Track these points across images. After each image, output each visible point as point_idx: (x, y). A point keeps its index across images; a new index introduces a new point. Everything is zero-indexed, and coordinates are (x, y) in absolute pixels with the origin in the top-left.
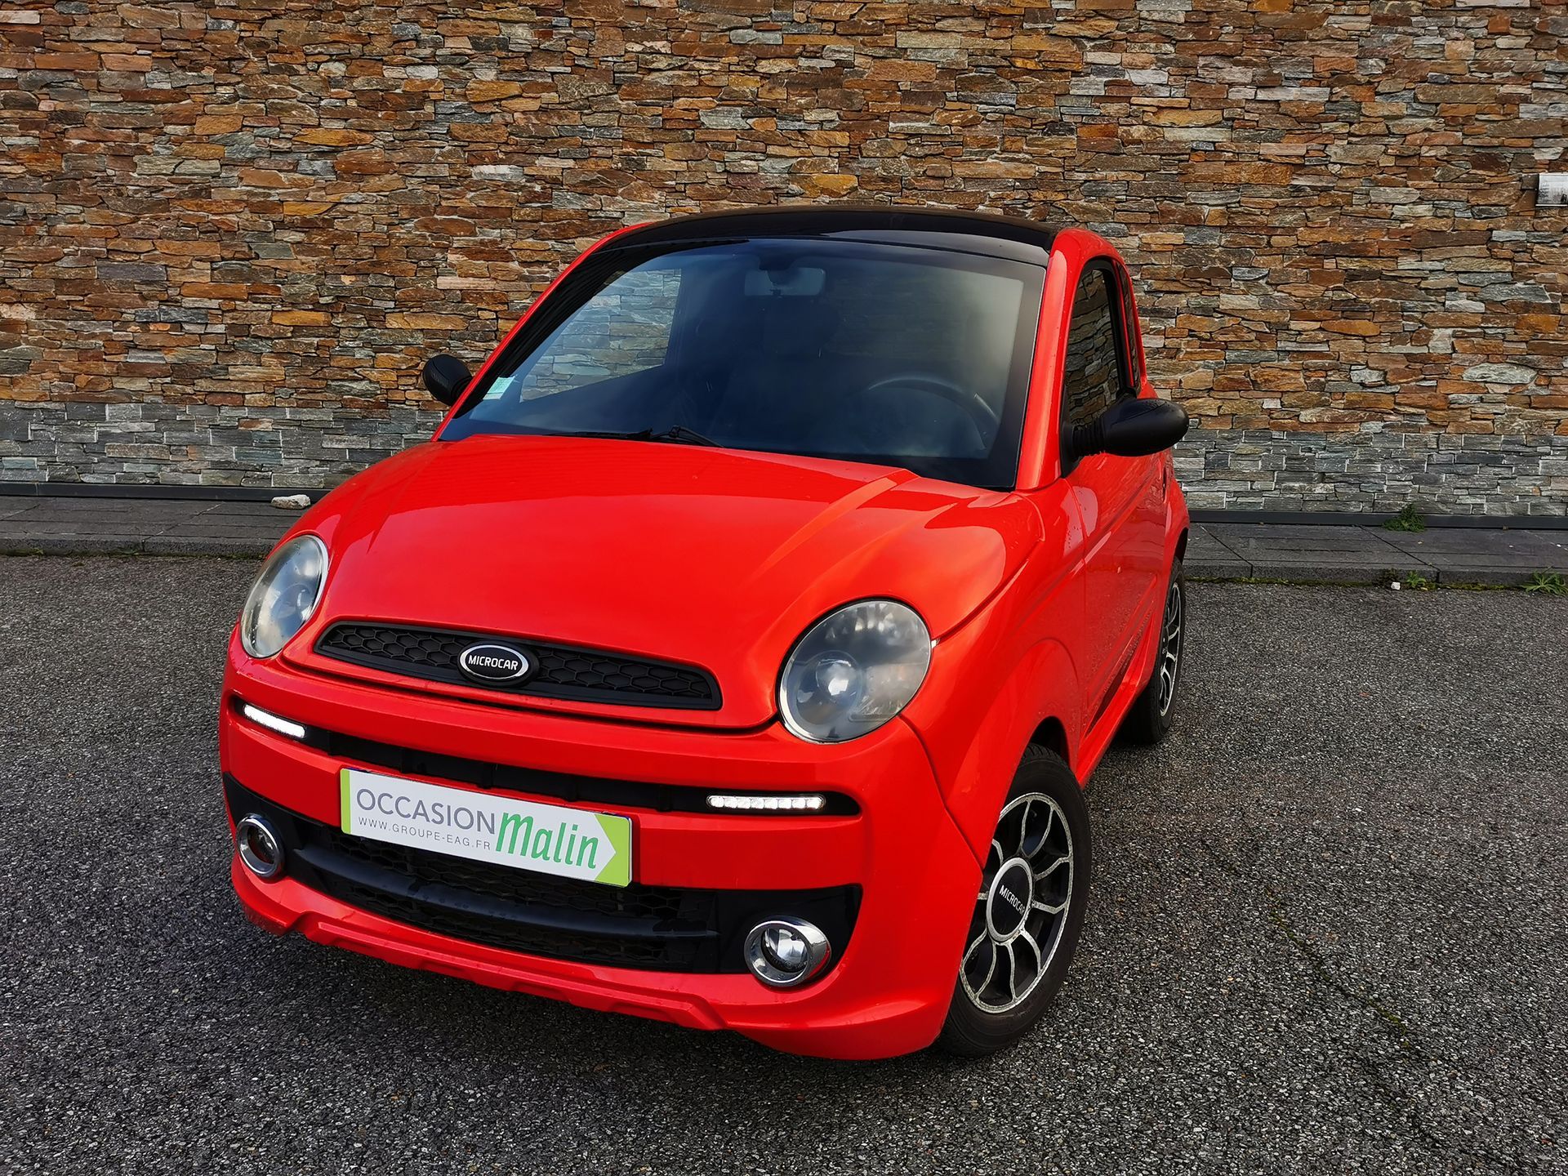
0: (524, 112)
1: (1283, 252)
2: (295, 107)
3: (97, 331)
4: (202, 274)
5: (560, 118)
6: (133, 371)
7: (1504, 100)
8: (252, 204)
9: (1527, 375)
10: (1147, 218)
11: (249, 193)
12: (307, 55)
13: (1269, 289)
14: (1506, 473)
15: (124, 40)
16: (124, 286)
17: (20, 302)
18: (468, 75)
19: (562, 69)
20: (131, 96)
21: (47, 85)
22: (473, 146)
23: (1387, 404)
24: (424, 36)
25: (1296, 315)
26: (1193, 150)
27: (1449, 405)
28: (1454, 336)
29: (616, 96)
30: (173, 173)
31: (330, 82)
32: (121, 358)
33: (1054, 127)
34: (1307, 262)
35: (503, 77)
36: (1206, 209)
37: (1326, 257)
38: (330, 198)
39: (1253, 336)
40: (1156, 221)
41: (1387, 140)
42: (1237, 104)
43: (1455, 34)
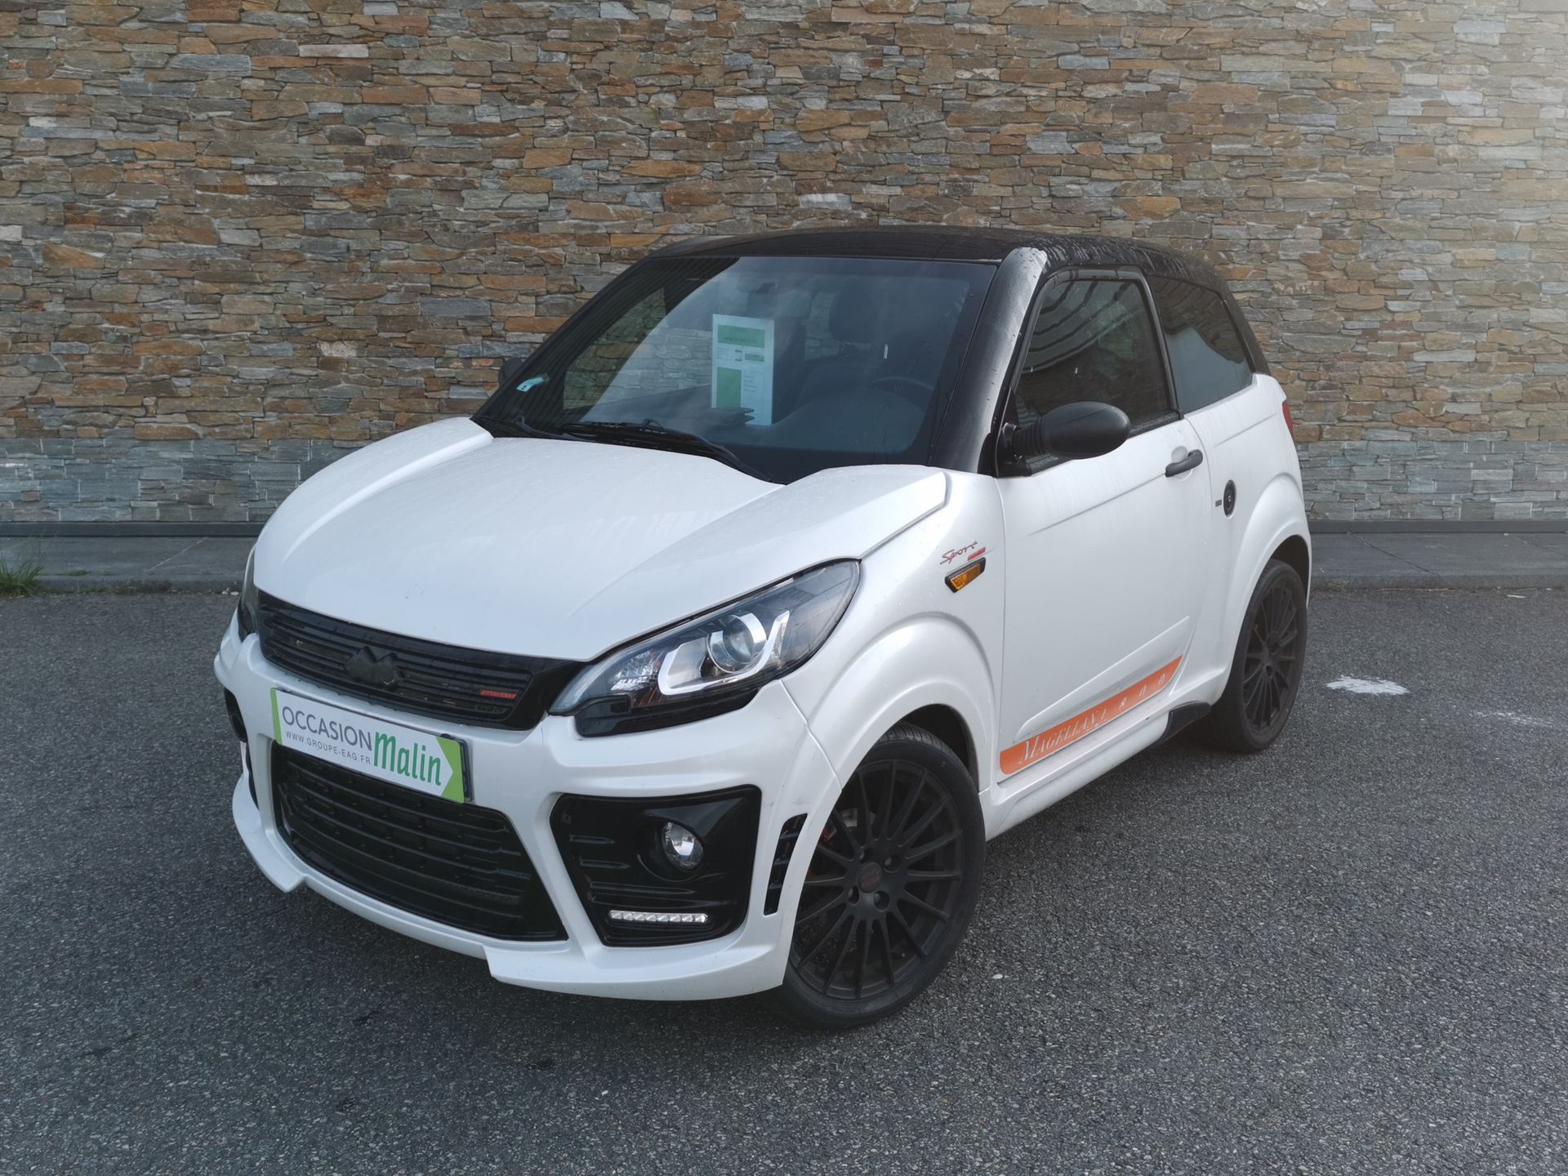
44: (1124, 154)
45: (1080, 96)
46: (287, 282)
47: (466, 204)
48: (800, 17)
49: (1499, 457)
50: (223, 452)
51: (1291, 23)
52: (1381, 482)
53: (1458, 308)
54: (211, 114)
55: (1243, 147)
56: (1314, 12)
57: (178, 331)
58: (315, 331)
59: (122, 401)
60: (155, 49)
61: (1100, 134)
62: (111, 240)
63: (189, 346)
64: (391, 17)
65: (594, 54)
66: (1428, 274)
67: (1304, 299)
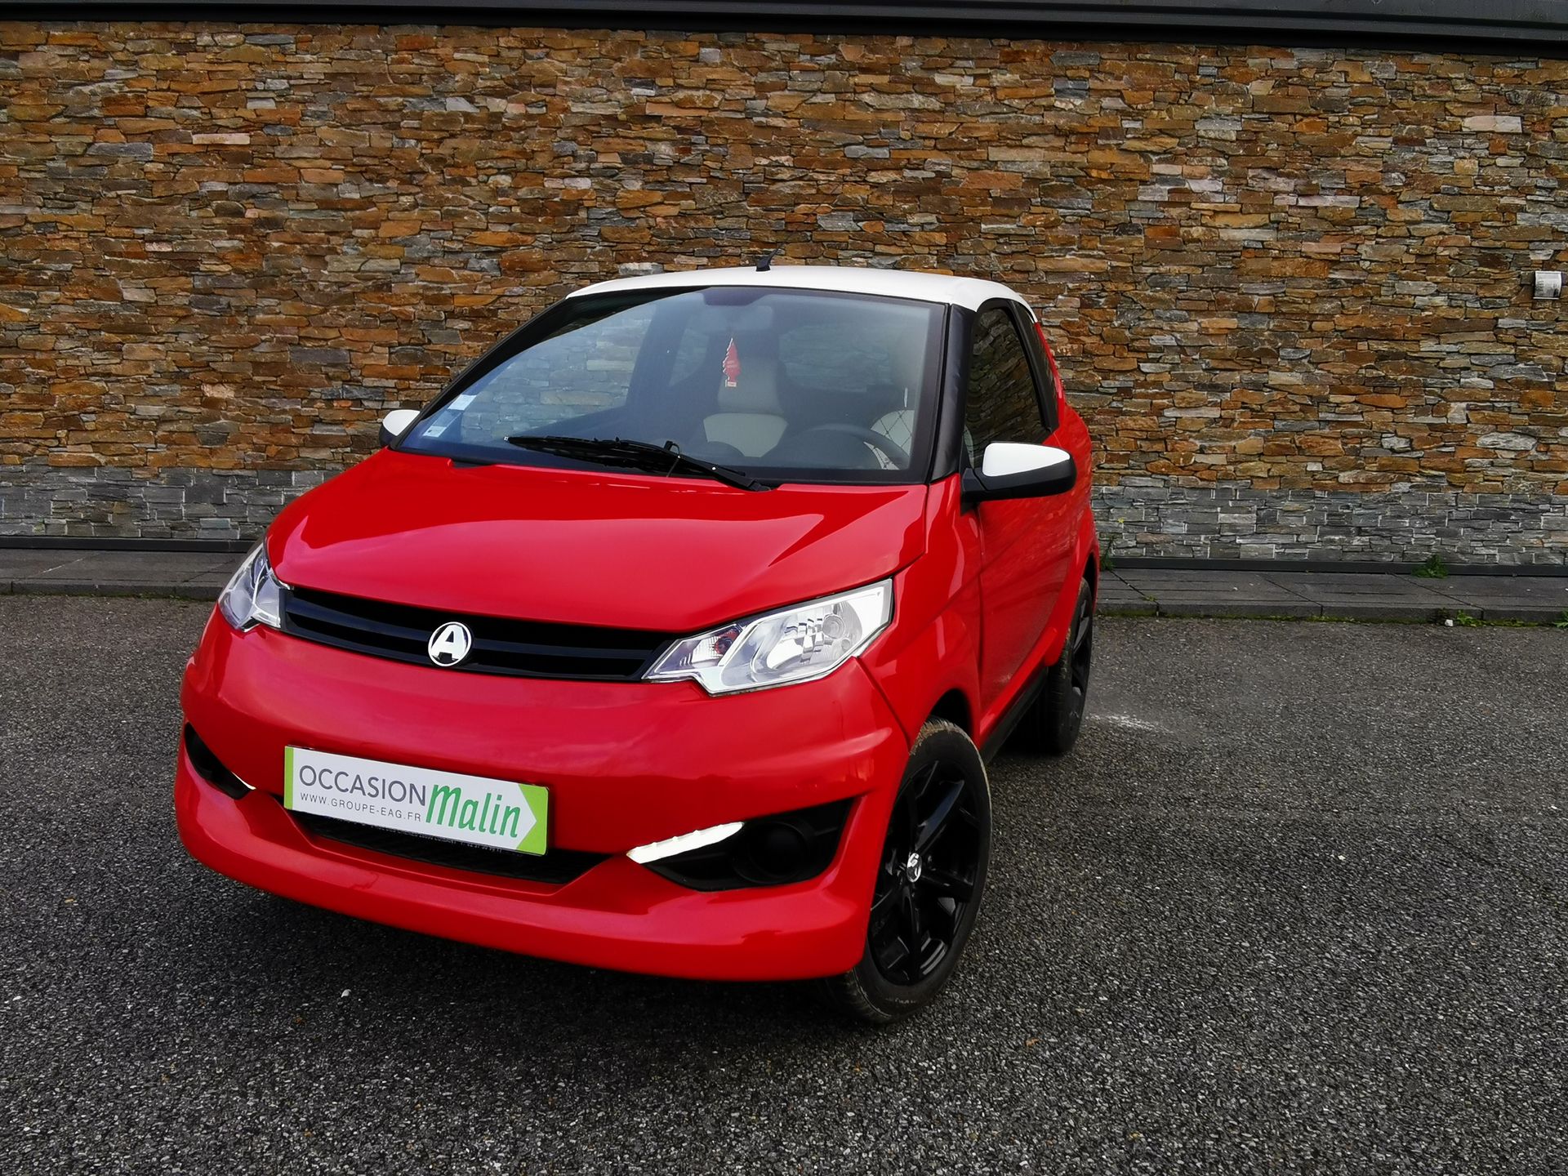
0: (665, 217)
1: (1323, 336)
2: (467, 213)
3: (287, 408)
4: (380, 357)
5: (696, 222)
6: (317, 442)
7: (1505, 210)
8: (427, 297)
9: (1529, 443)
10: (1205, 306)
11: (425, 288)
12: (478, 169)
13: (1311, 366)
14: (1514, 527)
15: (322, 157)
16: (313, 368)
17: (222, 383)
18: (617, 186)
19: (699, 180)
20: (326, 205)
21: (254, 196)
22: (620, 247)
23: (1413, 467)
24: (581, 152)
25: (1334, 390)
26: (1245, 247)
27: (1465, 469)
28: (1468, 408)
29: (745, 203)
30: (359, 270)
31: (498, 192)
32: (307, 431)
33: (1124, 228)
34: (1344, 344)
35: (648, 186)
36: (1256, 299)
37: (1360, 340)
38: (495, 291)
39: (1297, 408)
40: (1211, 308)
41: (1408, 241)
42: (1282, 209)
43: (1462, 154)
44: (903, 232)
45: (865, 181)
46: (178, 333)
47: (329, 268)
48: (619, 111)
49: (1242, 504)
50: (121, 477)
51: (1050, 120)
52: (1137, 524)
53: (1205, 370)
54: (119, 192)
55: (1009, 227)
56: (1070, 110)
57: (87, 374)
58: (200, 376)
59: (39, 433)
60: (76, 140)
61: (882, 214)
62: (35, 298)
63: (96, 387)
64: (270, 111)
65: (440, 141)
66: (1176, 339)
67: (1068, 362)
